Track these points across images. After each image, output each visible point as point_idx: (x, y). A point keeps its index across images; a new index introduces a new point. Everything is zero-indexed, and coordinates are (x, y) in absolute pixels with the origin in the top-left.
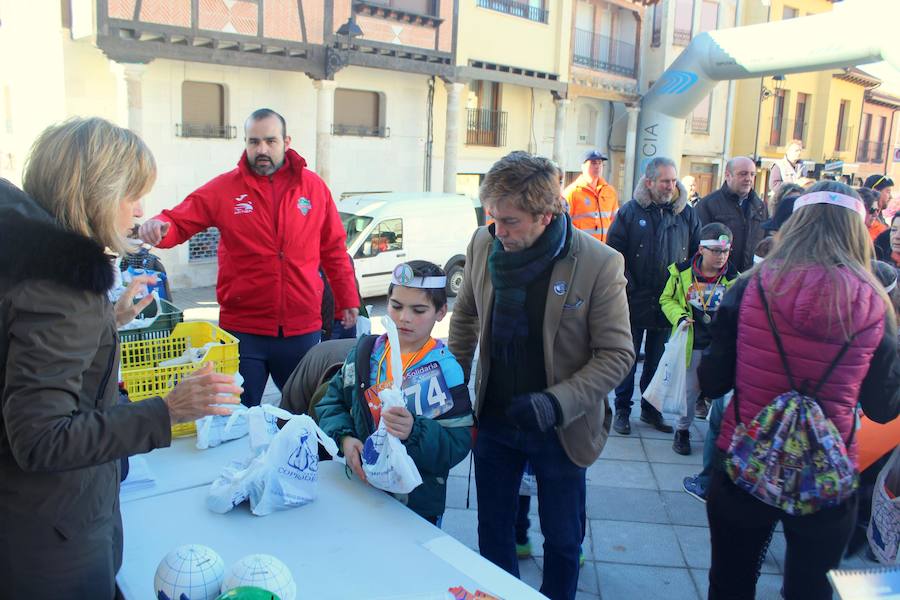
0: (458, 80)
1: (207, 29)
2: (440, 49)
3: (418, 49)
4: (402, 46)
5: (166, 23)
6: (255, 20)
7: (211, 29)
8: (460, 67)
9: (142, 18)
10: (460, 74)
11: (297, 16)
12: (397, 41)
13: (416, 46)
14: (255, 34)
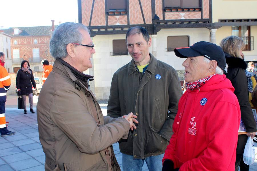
0: (214, 28)
1: (111, 25)
2: (204, 18)
3: (193, 20)
4: (185, 20)
5: (98, 26)
6: (127, 20)
7: (112, 25)
8: (215, 23)
9: (91, 25)
10: (214, 26)
11: (141, 17)
12: (183, 18)
13: (192, 19)
14: (127, 24)
